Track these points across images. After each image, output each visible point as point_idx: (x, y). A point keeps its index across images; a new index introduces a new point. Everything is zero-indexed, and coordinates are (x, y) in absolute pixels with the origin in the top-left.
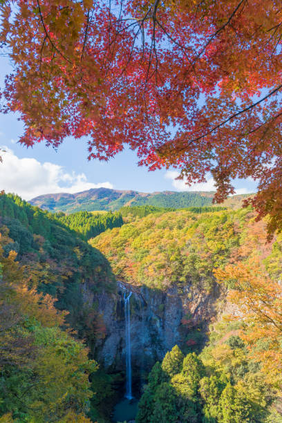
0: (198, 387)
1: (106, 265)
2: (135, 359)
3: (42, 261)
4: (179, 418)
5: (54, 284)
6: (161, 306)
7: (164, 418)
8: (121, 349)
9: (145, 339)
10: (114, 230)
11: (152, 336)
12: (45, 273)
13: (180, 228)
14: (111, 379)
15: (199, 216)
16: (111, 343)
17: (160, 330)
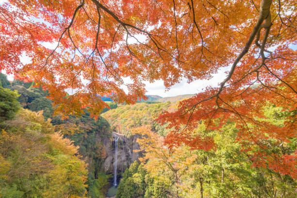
0: (144, 179)
1: (108, 125)
2: (119, 167)
3: (77, 123)
4: (135, 193)
5: (82, 134)
6: (131, 143)
7: (128, 193)
8: (112, 163)
9: (124, 158)
10: (113, 110)
11: (127, 156)
12: (78, 129)
13: (141, 110)
14: (107, 177)
15: (149, 105)
16: (108, 160)
17: (130, 153)
